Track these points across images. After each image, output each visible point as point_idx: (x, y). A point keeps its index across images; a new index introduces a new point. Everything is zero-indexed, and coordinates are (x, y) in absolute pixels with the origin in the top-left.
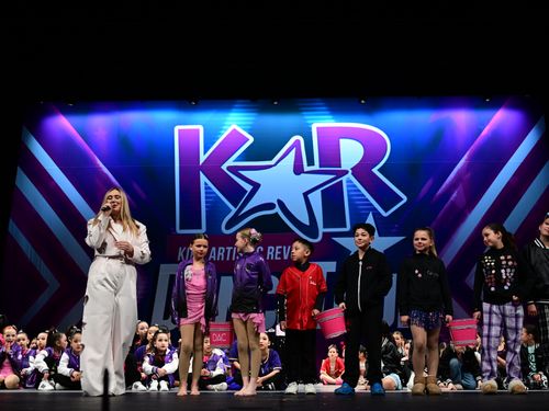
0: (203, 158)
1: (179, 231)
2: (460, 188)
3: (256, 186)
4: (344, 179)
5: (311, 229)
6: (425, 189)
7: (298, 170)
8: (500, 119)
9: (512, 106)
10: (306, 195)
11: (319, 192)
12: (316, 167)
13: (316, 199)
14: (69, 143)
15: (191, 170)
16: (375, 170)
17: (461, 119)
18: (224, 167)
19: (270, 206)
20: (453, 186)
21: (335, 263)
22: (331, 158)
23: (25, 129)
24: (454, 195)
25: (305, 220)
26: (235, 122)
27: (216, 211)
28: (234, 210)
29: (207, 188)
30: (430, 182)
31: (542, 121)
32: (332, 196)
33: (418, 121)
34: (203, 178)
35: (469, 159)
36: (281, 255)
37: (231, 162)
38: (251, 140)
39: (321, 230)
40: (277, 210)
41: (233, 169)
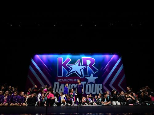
0: (62, 63)
1: (58, 76)
2: (108, 68)
3: (72, 68)
4: (87, 67)
5: (82, 76)
6: (102, 69)
7: (79, 65)
8: (114, 56)
9: (116, 54)
10: (81, 70)
11: (83, 69)
12: (82, 65)
13: (82, 70)
14: (39, 60)
15: (60, 65)
16: (93, 65)
17: (107, 56)
18: (66, 65)
19: (74, 72)
20: (106, 68)
21: (86, 82)
22: (85, 63)
23: (31, 58)
24: (107, 70)
25: (81, 74)
26: (68, 57)
27: (65, 72)
28: (68, 72)
29: (63, 68)
30: (102, 68)
31: (121, 57)
32: (85, 70)
33: (100, 57)
34: (62, 67)
35: (109, 63)
36: (76, 81)
37: (67, 64)
38: (71, 60)
39: (83, 76)
40: (76, 72)
41: (68, 65)
